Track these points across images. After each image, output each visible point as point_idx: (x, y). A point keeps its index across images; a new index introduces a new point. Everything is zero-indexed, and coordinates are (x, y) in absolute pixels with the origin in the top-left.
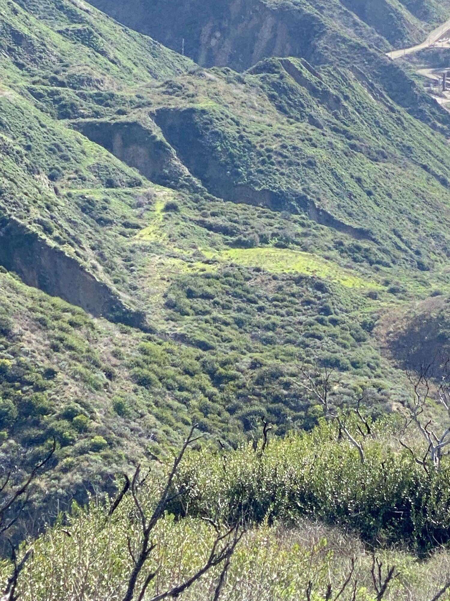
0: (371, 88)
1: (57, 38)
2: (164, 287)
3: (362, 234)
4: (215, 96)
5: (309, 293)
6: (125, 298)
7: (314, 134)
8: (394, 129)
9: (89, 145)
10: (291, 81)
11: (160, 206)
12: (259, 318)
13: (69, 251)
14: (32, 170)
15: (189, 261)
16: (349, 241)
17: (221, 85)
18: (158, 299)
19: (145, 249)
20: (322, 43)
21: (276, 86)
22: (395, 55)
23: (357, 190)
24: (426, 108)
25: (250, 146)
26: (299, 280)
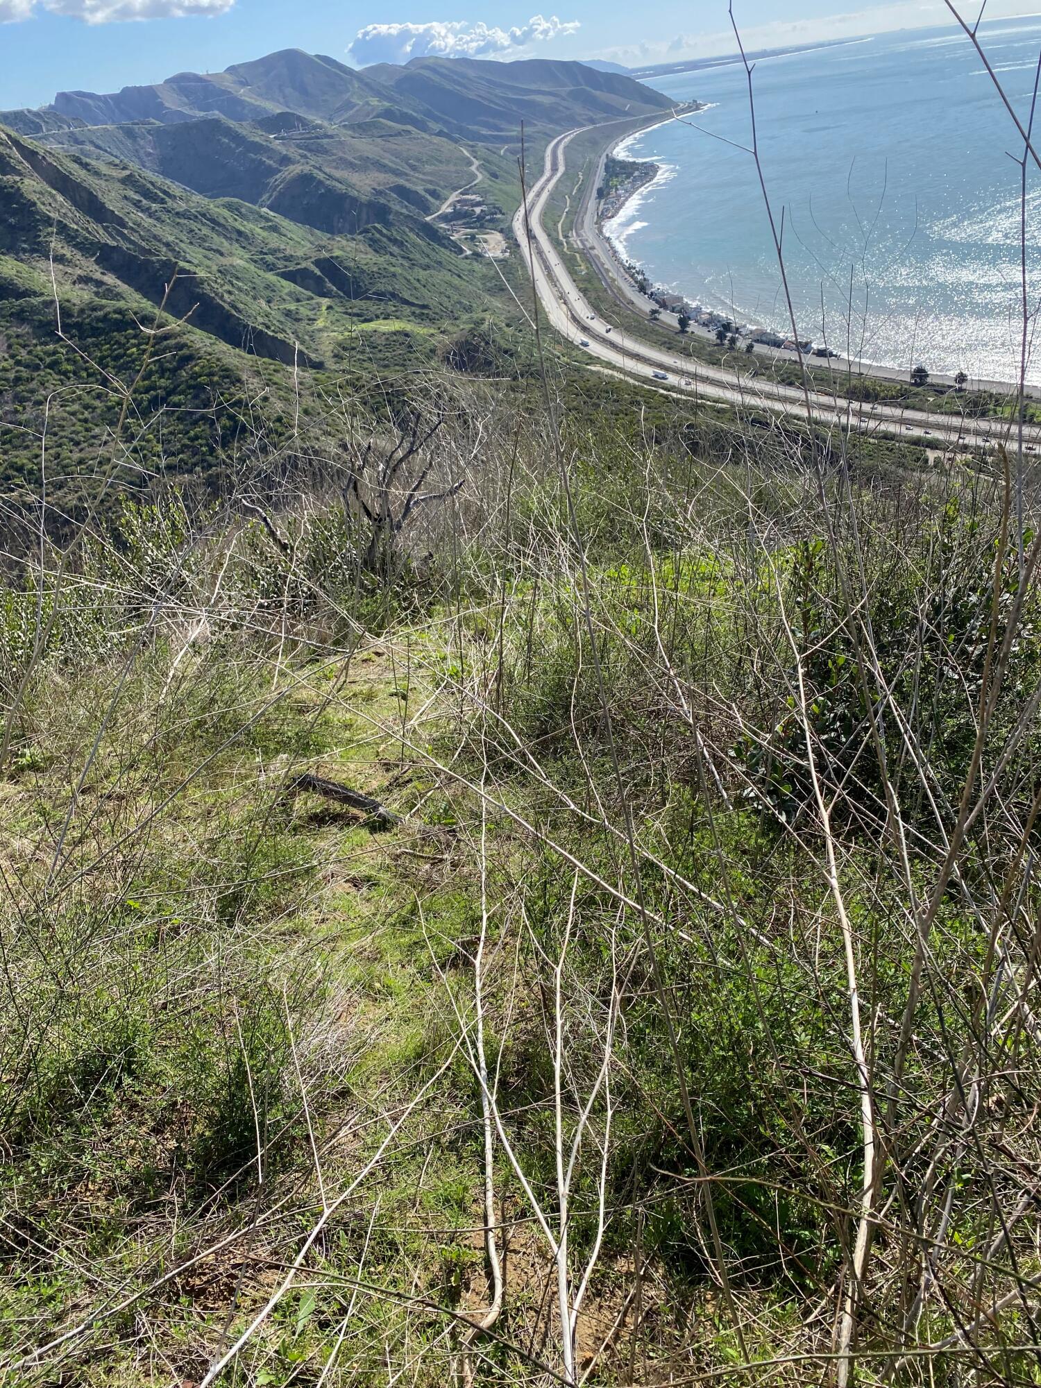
0: (418, 235)
1: (259, 231)
2: (331, 347)
3: (424, 307)
4: (342, 249)
5: (401, 338)
6: (313, 356)
7: (393, 260)
8: (432, 254)
9: (285, 283)
10: (378, 236)
11: (324, 308)
12: (380, 355)
13: (280, 336)
14: (255, 298)
15: (342, 333)
16: (418, 311)
17: (344, 242)
18: (329, 354)
19: (320, 330)
20: (391, 217)
21: (371, 239)
22: (428, 219)
23: (418, 285)
24: (445, 242)
25: (363, 272)
26: (395, 333)
